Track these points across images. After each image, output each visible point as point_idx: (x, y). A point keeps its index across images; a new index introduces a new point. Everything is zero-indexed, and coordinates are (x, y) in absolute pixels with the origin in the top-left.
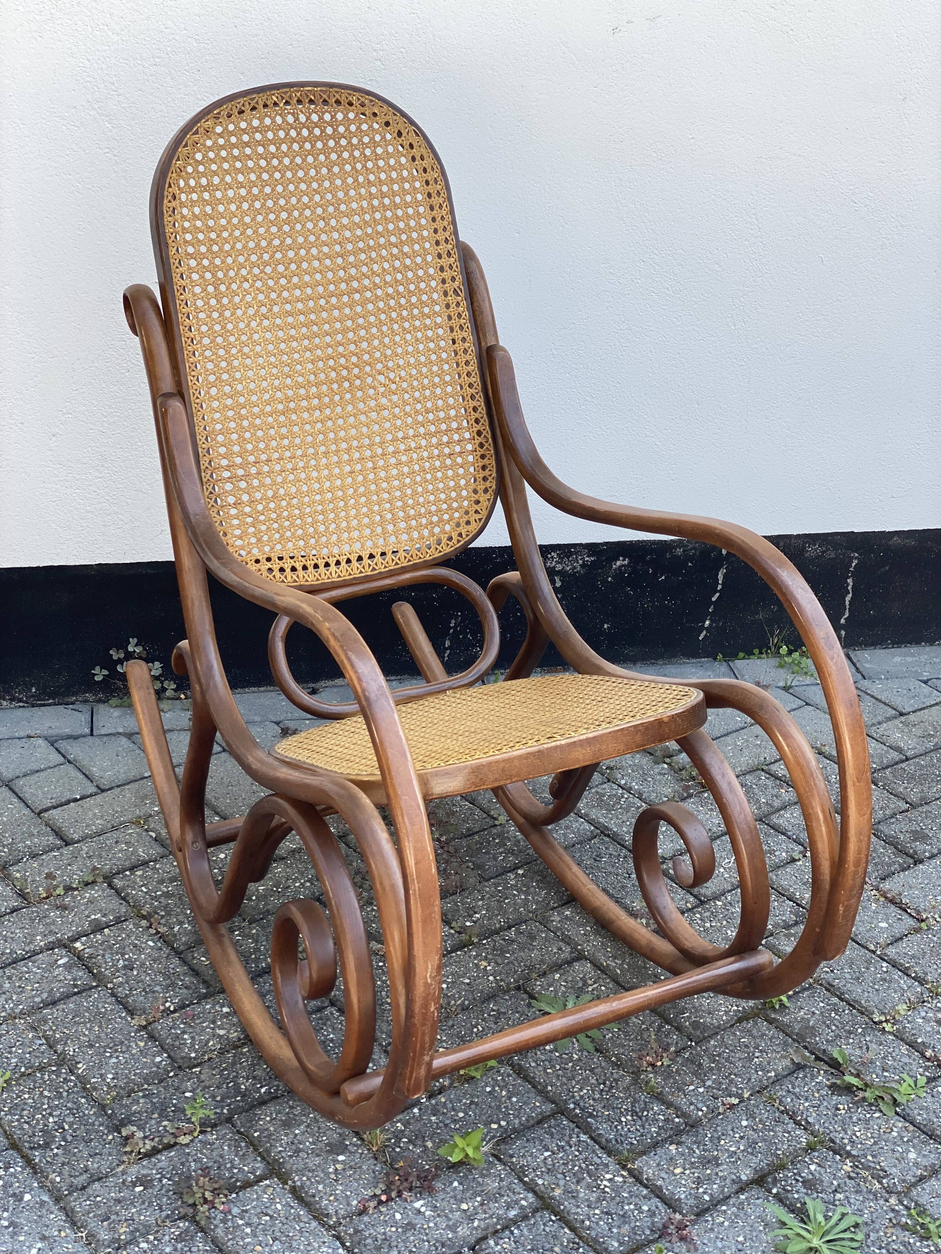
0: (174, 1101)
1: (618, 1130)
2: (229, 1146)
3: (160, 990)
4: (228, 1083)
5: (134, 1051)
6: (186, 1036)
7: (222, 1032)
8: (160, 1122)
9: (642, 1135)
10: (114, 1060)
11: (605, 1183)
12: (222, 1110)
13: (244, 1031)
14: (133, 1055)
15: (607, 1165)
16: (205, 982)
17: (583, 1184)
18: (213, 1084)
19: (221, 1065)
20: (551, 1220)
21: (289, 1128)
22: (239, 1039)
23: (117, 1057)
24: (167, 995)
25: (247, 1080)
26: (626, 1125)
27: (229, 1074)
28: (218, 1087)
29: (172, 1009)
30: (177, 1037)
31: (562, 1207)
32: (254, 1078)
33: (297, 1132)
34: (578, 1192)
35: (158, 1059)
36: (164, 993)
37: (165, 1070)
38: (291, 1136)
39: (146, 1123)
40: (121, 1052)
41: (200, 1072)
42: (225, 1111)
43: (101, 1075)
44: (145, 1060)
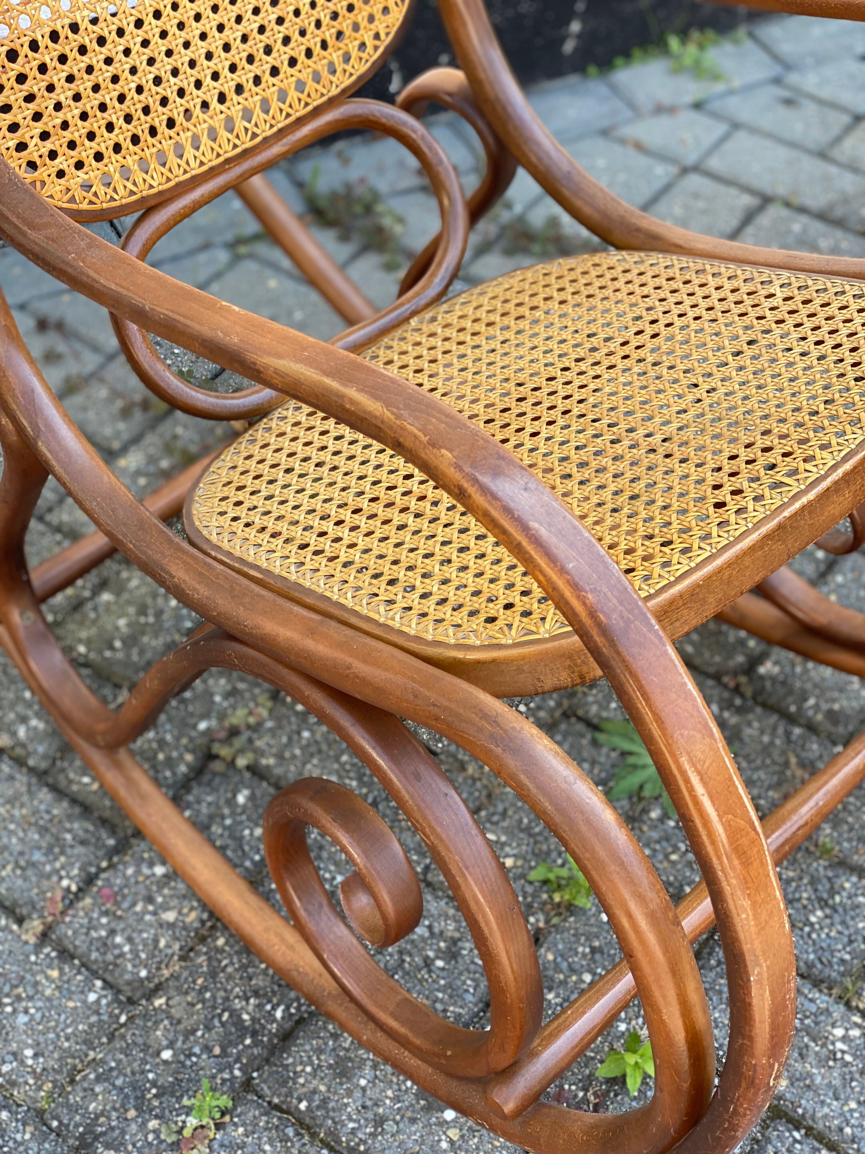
0: (151, 1076)
1: (814, 942)
2: (271, 1142)
3: (43, 859)
4: (220, 1016)
5: (48, 992)
6: (118, 939)
7: (170, 916)
8: (144, 1124)
9: (851, 942)
10: (22, 1019)
11: (839, 1045)
12: (231, 1072)
13: (204, 906)
14: (49, 999)
15: (827, 1012)
16: (104, 822)
17: (811, 1058)
18: (198, 1023)
19: (194, 982)
20: (796, 1141)
21: (349, 1080)
22: (203, 922)
23: (26, 1011)
24: (58, 865)
25: (247, 999)
26: (822, 928)
27: (214, 997)
28: (208, 1028)
29: (74, 888)
30: (105, 945)
31: (800, 1111)
32: (256, 994)
33: (363, 1082)
34: (810, 1075)
35: (92, 997)
36: (50, 862)
37: (111, 1015)
38: (358, 1094)
39: (123, 1133)
40: (30, 998)
41: (167, 1004)
42: (237, 1073)
43: (14, 1054)
44: (71, 1004)
